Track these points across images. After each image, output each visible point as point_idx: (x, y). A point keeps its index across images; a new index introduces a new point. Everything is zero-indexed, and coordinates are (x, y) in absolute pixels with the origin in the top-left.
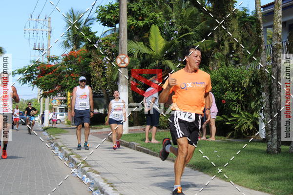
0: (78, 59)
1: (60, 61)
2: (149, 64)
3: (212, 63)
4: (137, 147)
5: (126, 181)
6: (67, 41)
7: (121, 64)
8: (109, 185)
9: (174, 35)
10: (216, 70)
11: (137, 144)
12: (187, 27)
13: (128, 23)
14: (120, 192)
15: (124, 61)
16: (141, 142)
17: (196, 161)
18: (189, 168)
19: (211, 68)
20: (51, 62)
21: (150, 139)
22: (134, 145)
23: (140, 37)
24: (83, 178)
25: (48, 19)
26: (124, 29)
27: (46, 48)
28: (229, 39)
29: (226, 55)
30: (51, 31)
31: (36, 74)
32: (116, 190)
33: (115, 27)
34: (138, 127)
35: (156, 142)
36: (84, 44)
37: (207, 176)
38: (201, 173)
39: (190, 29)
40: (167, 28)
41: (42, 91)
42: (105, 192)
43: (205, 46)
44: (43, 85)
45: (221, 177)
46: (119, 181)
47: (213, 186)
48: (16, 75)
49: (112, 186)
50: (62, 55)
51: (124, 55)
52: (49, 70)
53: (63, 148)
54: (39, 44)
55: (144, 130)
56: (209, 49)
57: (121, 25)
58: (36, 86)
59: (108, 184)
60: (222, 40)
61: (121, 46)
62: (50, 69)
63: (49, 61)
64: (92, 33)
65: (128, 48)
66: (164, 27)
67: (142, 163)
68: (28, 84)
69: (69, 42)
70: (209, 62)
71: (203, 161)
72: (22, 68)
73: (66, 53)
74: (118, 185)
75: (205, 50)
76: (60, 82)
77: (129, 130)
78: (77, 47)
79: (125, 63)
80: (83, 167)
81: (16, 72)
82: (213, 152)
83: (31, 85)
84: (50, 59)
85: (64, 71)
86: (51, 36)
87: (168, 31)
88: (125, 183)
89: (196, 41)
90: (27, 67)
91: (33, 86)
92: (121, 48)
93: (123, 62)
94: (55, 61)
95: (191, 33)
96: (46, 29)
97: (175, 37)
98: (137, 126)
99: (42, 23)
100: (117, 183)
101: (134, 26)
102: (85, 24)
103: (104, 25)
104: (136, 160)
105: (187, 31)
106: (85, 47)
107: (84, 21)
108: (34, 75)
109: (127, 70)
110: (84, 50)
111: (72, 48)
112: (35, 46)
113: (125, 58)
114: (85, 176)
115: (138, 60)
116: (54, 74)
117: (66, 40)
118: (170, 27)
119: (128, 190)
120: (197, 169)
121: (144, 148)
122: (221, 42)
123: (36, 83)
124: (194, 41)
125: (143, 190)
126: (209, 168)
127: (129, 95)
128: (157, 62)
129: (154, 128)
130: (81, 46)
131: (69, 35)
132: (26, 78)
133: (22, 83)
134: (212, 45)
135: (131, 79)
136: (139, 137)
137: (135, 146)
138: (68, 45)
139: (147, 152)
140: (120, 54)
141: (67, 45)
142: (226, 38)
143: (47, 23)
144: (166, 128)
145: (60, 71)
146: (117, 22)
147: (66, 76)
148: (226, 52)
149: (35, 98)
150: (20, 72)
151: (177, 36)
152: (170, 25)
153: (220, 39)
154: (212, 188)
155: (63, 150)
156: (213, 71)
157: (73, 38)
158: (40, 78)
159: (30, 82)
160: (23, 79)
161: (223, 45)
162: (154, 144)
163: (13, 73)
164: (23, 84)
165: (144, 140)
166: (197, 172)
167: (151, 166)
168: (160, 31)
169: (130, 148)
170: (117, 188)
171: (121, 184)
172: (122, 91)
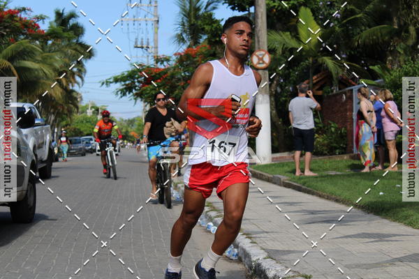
0: (197, 59)
1: (173, 63)
2: (299, 63)
3: (390, 58)
4: (283, 182)
5: (270, 231)
6: (181, 34)
7: (259, 63)
8: (245, 236)
9: (335, 20)
10: (397, 69)
11: (284, 178)
12: (354, 8)
13: (268, 5)
14: (261, 245)
15: (262, 59)
16: (289, 175)
17: (370, 200)
18: (360, 210)
19: (389, 66)
20: (159, 64)
21: (303, 171)
22: (280, 179)
23: (285, 24)
24: (208, 227)
25: (153, 4)
26: (262, 15)
27: (152, 45)
28: (415, 23)
29: (412, 47)
30: (158, 21)
31: (138, 82)
32: (255, 243)
33: (249, 11)
34: (285, 154)
35: (312, 174)
36: (205, 37)
37: (386, 221)
38: (377, 217)
39: (357, 10)
40: (323, 10)
41: (148, 105)
42: (240, 245)
43: (379, 34)
44: (149, 97)
45: (406, 222)
46: (259, 230)
47: (395, 235)
48: (111, 84)
49: (250, 238)
50: (175, 54)
51: (263, 51)
52: (157, 76)
53: (179, 185)
54: (142, 39)
55: (294, 157)
56: (387, 38)
57: (258, 9)
58: (139, 99)
59: (244, 234)
60: (405, 24)
61: (258, 38)
62: (159, 74)
63: (157, 63)
64: (217, 20)
65: (269, 40)
66: (319, 9)
67: (291, 204)
68: (129, 96)
69: (184, 35)
70: (386, 57)
71: (381, 200)
72: (119, 74)
73: (180, 51)
74: (258, 235)
75: (380, 41)
76: (172, 92)
77: (273, 158)
78: (196, 42)
79: (264, 62)
80: (207, 212)
81: (112, 80)
82: (394, 187)
83: (132, 97)
84: (158, 60)
85: (179, 76)
86: (158, 28)
87: (325, 13)
88: (267, 232)
89: (367, 28)
90: (126, 74)
91: (135, 99)
92: (259, 41)
93: (261, 62)
94: (165, 63)
95: (358, 16)
96: (151, 18)
97: (336, 22)
98: (284, 152)
99: (146, 9)
100: (257, 233)
101: (276, 9)
102: (205, 9)
103: (233, 9)
104: (283, 201)
105: (352, 12)
106: (207, 41)
107: (205, 4)
108: (137, 84)
109: (267, 72)
110: (205, 46)
111: (189, 44)
112: (136, 42)
113: (264, 55)
114: (211, 224)
115: (282, 58)
116: (164, 82)
117: (179, 32)
118: (328, 8)
119: (272, 242)
120: (372, 212)
121: (295, 184)
122: (404, 28)
123: (139, 95)
124: (363, 28)
125: (293, 242)
126: (388, 210)
127: (271, 108)
128: (311, 60)
129: (308, 155)
130: (201, 41)
131: (183, 25)
132: (125, 88)
133: (120, 95)
134: (390, 33)
135: (273, 85)
136: (286, 168)
137: (282, 180)
138: (183, 39)
139: (299, 189)
140: (257, 49)
141: (180, 39)
142: (411, 21)
143: (153, 8)
144: (325, 155)
145: (173, 76)
146: (252, 3)
147: (182, 83)
148: (411, 42)
149: (138, 117)
150: (116, 80)
151: (339, 22)
152: (328, 5)
153: (402, 23)
154: (394, 238)
155: (179, 188)
156: (392, 69)
157: (190, 29)
158: (145, 88)
159: (131, 94)
160: (122, 90)
161: (407, 31)
162: (309, 177)
163: (107, 82)
164: (121, 97)
165: (294, 172)
166: (371, 216)
167: (304, 209)
168: (314, 15)
169: (275, 183)
170: (257, 240)
171: (262, 235)
172: (261, 103)
